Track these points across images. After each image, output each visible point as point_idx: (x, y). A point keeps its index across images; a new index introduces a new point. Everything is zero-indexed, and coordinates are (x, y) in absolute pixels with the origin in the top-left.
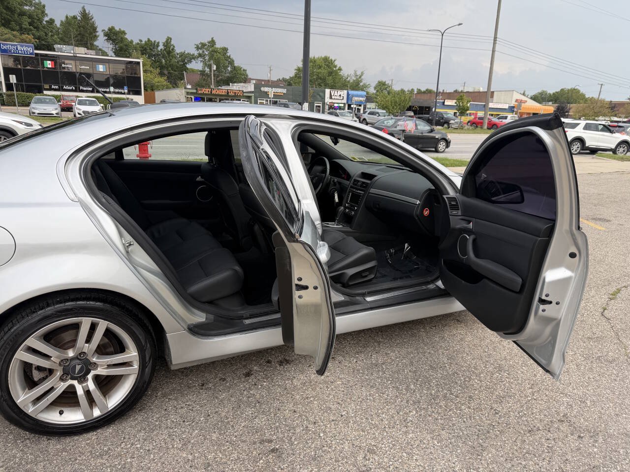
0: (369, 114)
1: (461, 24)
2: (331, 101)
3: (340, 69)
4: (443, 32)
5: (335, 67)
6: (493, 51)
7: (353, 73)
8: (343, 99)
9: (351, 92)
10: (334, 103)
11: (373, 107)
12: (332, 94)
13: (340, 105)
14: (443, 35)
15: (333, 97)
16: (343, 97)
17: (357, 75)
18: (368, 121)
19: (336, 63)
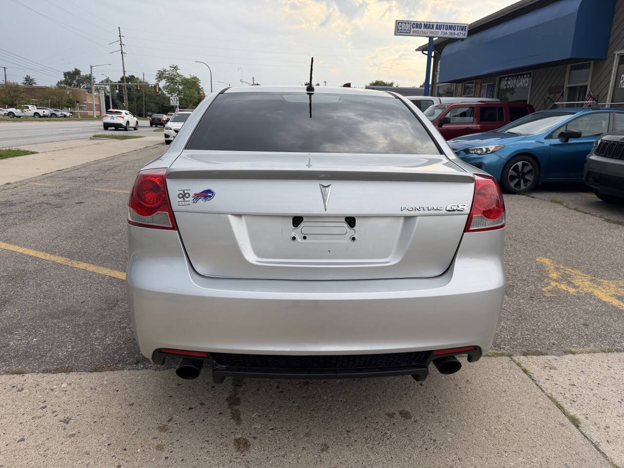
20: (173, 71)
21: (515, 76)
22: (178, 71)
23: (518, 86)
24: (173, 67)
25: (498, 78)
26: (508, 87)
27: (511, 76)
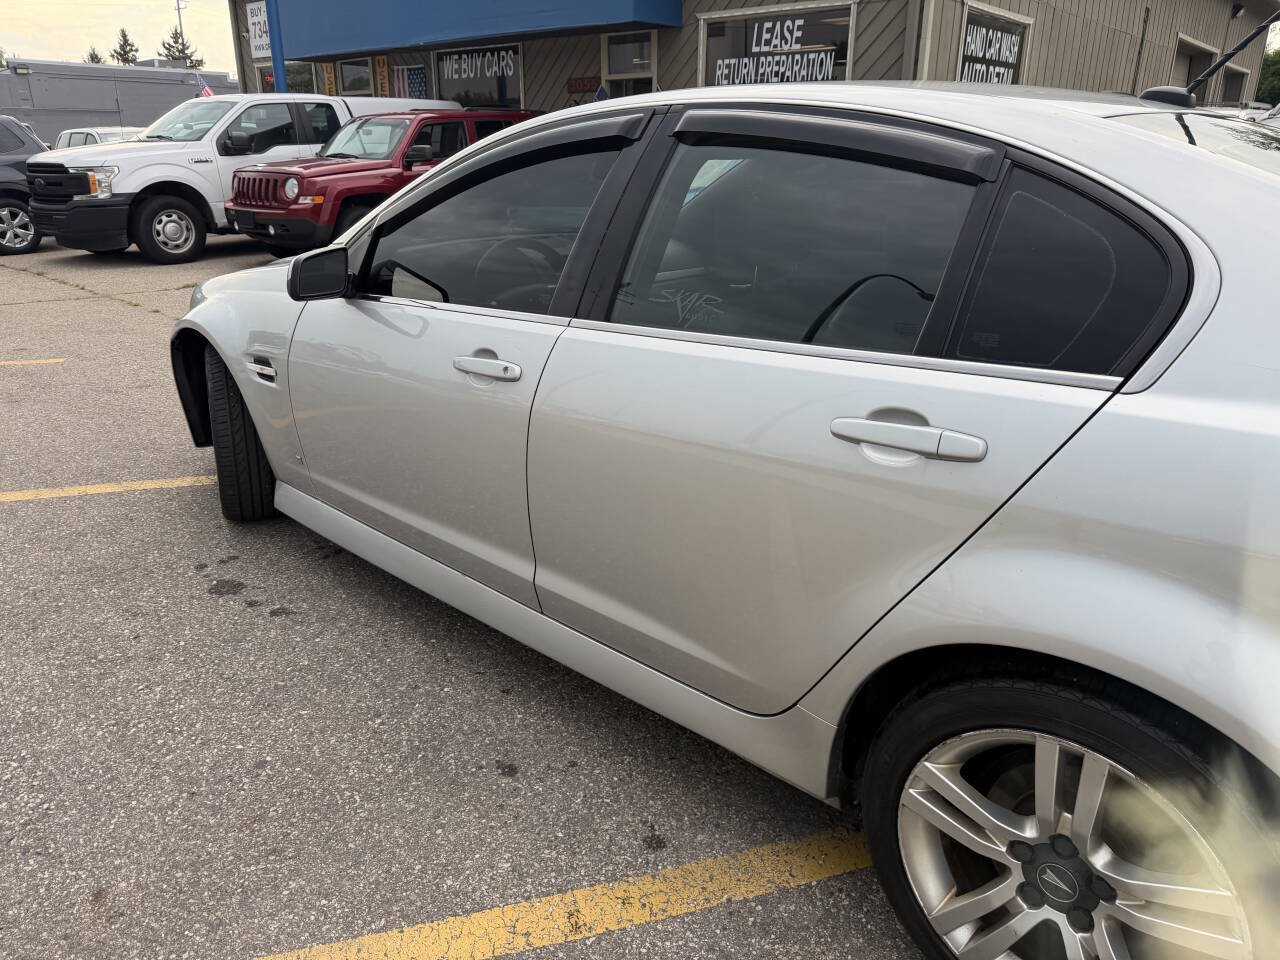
21: (478, 51)
23: (488, 75)
25: (433, 55)
26: (464, 76)
27: (467, 52)
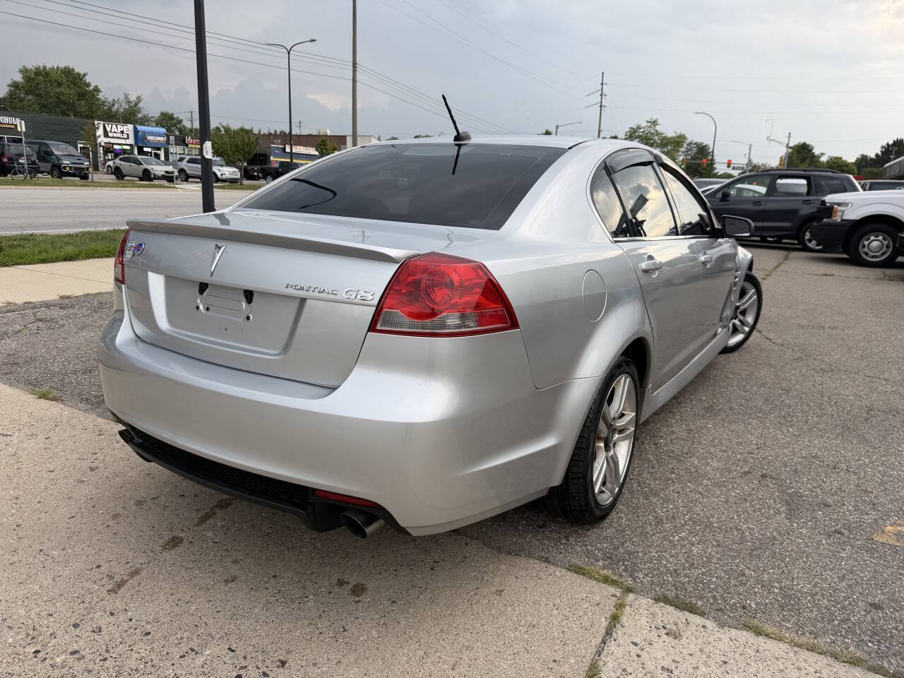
0: (188, 162)
1: (314, 40)
2: (107, 140)
3: (97, 90)
4: (289, 49)
5: (88, 85)
6: (354, 81)
7: (122, 97)
8: (128, 138)
9: (139, 128)
10: (113, 144)
11: (181, 152)
12: (108, 130)
13: (125, 147)
14: (289, 53)
15: (110, 135)
16: (128, 134)
17: (130, 102)
18: (188, 172)
19: (88, 79)
20: (650, 127)
22: (658, 128)
24: (650, 122)
